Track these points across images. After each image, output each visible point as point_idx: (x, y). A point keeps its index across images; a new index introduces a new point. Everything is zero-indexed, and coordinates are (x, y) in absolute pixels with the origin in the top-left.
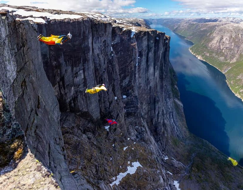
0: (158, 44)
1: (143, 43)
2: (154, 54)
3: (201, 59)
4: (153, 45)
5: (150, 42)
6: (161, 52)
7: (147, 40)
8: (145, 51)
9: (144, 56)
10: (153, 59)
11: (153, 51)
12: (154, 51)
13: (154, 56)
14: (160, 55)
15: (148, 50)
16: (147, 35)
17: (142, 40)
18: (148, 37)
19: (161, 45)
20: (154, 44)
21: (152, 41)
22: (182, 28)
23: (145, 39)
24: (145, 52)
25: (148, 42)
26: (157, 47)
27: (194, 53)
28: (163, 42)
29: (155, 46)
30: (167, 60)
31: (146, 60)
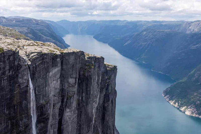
0: (87, 88)
1: (49, 85)
2: (77, 112)
3: (194, 115)
4: (75, 89)
5: (68, 82)
6: (96, 105)
7: (58, 76)
8: (54, 106)
9: (51, 118)
10: (75, 125)
11: (74, 104)
12: (79, 104)
13: (78, 116)
14: (92, 112)
15: (62, 102)
16: (59, 65)
17: (45, 79)
18: (62, 69)
19: (95, 88)
20: (76, 86)
21: (72, 81)
22: (144, 44)
23: (55, 75)
24: (53, 108)
25: (61, 81)
26: (84, 95)
27: (175, 103)
28: (98, 80)
29: (80, 92)
30: (110, 124)
31: (56, 130)
